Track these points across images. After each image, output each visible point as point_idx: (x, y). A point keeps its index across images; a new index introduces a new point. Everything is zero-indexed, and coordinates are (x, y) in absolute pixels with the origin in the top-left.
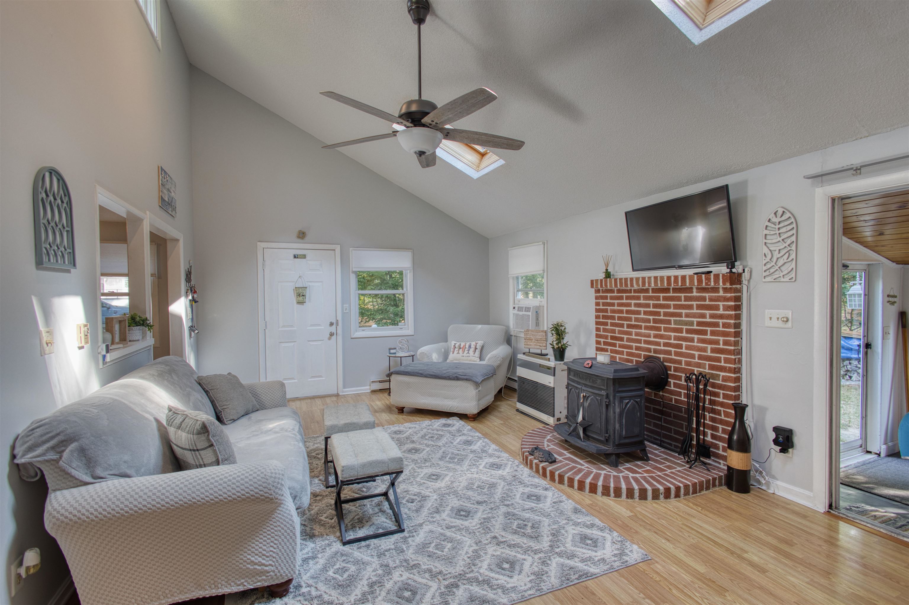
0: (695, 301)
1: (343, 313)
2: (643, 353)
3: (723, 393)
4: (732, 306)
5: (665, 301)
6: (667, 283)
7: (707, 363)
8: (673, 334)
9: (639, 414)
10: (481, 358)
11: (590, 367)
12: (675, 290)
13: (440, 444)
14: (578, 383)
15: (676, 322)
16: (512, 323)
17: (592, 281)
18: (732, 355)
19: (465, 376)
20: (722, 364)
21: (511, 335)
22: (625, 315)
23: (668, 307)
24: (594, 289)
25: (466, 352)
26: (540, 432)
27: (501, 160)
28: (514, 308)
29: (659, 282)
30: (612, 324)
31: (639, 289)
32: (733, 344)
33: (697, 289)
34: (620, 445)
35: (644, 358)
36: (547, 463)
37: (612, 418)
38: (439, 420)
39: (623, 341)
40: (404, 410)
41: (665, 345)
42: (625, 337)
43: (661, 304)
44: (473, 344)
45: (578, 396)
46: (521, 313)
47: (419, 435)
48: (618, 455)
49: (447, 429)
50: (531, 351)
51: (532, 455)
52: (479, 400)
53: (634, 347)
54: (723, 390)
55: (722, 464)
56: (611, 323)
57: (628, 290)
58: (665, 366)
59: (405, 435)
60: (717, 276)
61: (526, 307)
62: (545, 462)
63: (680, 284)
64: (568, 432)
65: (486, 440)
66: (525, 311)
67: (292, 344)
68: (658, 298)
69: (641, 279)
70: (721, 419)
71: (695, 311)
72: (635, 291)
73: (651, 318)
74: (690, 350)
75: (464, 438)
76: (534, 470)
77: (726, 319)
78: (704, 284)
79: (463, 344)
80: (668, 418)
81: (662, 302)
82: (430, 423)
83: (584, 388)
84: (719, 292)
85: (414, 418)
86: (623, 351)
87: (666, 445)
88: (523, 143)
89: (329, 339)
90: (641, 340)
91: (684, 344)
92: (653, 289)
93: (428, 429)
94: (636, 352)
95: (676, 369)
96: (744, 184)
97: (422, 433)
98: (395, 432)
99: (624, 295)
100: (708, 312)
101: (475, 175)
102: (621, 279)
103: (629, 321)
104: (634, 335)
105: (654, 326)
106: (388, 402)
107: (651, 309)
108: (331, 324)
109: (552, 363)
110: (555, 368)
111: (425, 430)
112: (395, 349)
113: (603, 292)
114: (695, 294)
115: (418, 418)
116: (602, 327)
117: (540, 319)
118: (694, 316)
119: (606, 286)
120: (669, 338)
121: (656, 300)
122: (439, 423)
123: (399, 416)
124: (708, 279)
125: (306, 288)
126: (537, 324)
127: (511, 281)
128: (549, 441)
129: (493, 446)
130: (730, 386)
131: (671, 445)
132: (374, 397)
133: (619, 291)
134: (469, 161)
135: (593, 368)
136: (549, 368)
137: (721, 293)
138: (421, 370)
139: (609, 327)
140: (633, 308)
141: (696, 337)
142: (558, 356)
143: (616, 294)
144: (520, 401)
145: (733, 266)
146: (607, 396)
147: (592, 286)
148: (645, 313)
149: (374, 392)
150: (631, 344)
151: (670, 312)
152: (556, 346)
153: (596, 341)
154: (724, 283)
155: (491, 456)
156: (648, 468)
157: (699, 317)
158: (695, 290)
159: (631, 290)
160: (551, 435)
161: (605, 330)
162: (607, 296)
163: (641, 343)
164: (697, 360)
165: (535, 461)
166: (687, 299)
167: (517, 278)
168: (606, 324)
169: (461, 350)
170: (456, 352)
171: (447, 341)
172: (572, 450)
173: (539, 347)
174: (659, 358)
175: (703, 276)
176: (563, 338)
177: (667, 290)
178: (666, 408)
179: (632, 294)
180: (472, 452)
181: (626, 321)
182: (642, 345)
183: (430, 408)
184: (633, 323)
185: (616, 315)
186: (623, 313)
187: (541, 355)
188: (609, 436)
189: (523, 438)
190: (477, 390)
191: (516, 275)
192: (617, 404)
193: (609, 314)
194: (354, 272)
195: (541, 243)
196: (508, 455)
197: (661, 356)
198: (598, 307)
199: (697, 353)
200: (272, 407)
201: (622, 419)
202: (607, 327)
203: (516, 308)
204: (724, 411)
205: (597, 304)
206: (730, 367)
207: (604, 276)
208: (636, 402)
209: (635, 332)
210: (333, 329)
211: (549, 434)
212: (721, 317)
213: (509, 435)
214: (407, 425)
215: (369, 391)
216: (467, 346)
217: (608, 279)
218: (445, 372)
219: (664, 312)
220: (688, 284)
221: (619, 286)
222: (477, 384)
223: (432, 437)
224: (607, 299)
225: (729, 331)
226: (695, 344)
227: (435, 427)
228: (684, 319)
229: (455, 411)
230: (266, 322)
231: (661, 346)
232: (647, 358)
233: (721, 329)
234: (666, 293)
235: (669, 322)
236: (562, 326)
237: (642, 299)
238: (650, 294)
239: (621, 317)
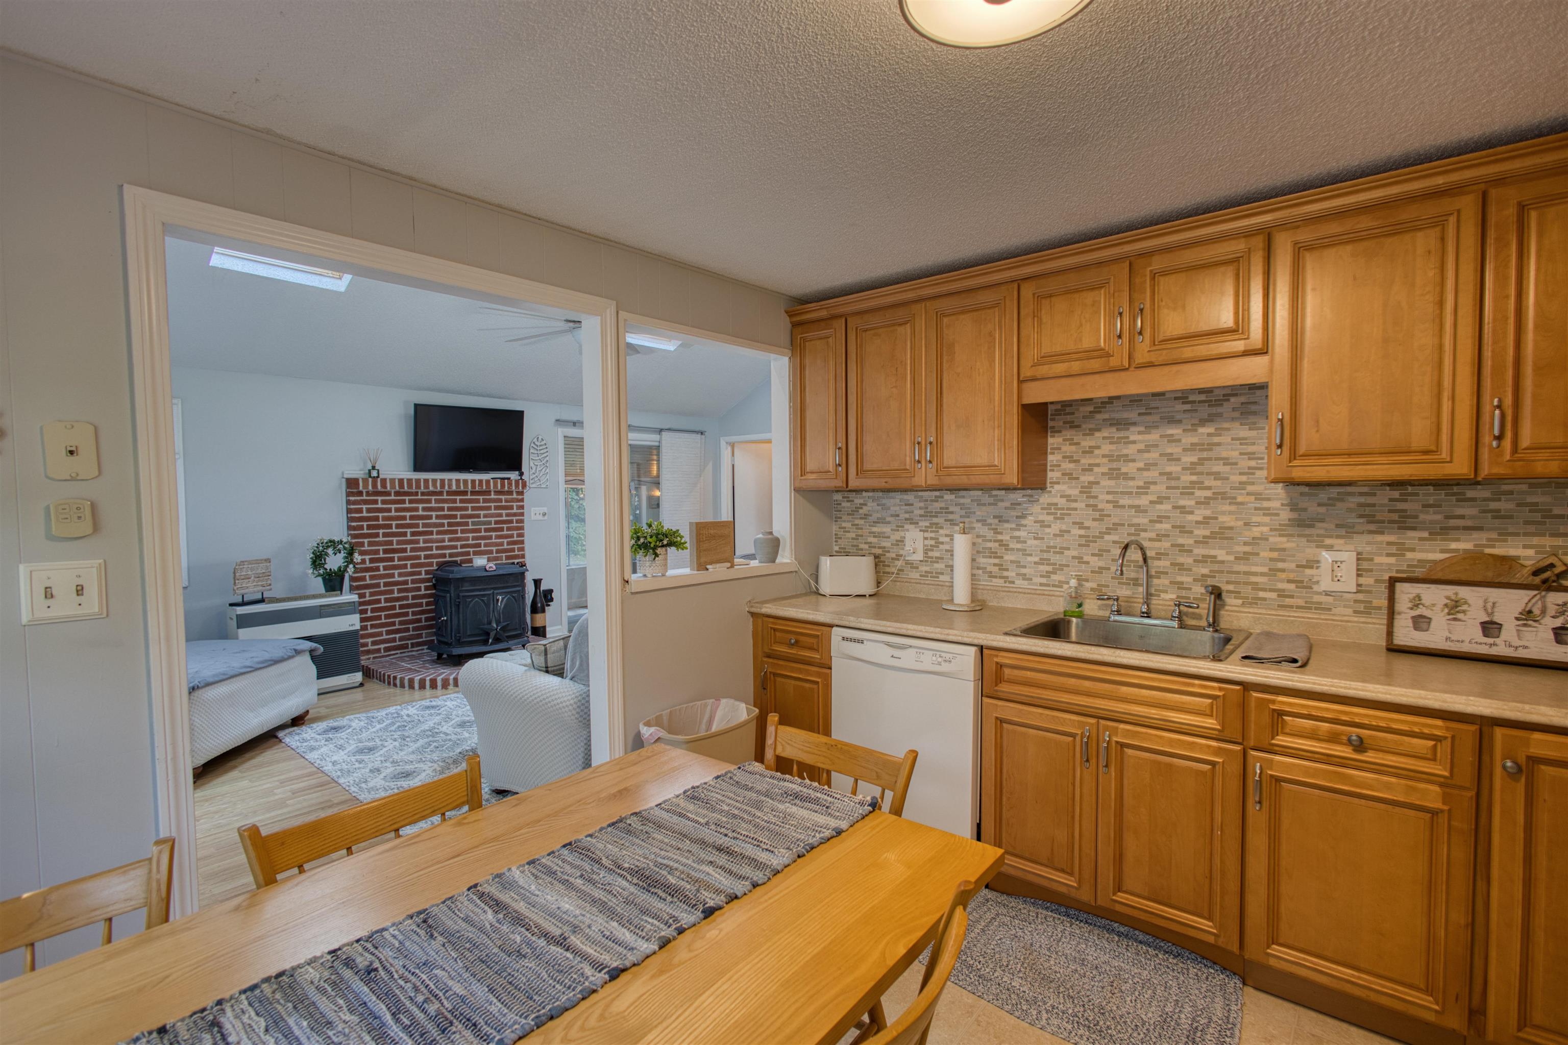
0: (493, 503)
2: (435, 561)
4: (522, 505)
5: (462, 503)
7: (504, 555)
8: (471, 535)
12: (473, 493)
15: (474, 524)
17: (348, 481)
20: (516, 553)
23: (466, 509)
24: (346, 491)
29: (462, 485)
33: (495, 492)
39: (406, 552)
41: (462, 547)
42: (409, 547)
43: (457, 507)
53: (422, 557)
57: (411, 493)
60: (510, 482)
63: (477, 487)
68: (455, 501)
71: (493, 511)
72: (422, 494)
73: (446, 521)
74: (489, 547)
77: (516, 517)
78: (500, 488)
81: (458, 505)
84: (512, 495)
90: (432, 546)
91: (483, 542)
92: (447, 492)
94: (425, 561)
99: (406, 498)
100: (504, 512)
103: (415, 528)
104: (421, 543)
105: (449, 530)
107: (446, 513)
114: (493, 496)
118: (492, 516)
119: (374, 486)
120: (467, 539)
121: (452, 503)
124: (504, 484)
133: (398, 494)
137: (515, 496)
140: (421, 513)
141: (494, 534)
143: (393, 497)
148: (438, 517)
150: (418, 553)
151: (468, 514)
154: (517, 488)
157: (497, 517)
159: (416, 493)
162: (375, 501)
163: (432, 550)
166: (485, 501)
175: (500, 481)
177: (465, 493)
179: (419, 497)
181: (410, 528)
182: (434, 552)
186: (406, 520)
197: (458, 559)
199: (494, 549)
209: (423, 539)
217: (379, 479)
219: (460, 514)
220: (485, 488)
221: (397, 488)
226: (493, 541)
228: (482, 519)
231: (457, 549)
232: (439, 566)
233: (512, 525)
234: (463, 496)
235: (467, 524)
237: (433, 502)
238: (445, 497)
239: (402, 524)
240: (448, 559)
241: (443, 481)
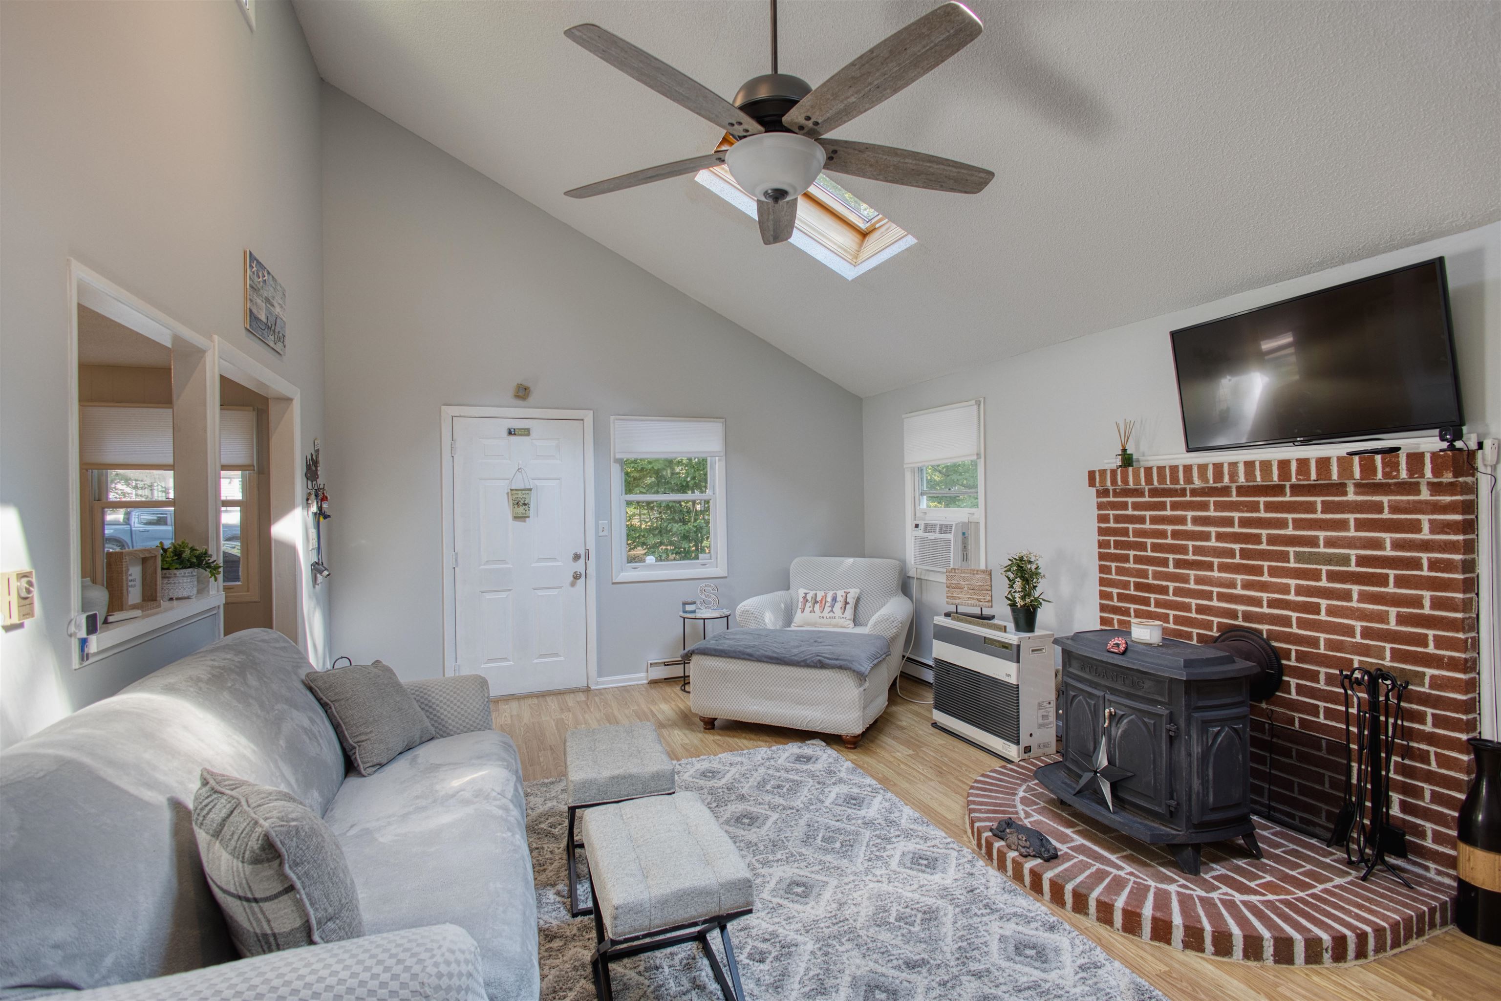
0: (1352, 512)
1: (598, 537)
2: (1216, 620)
3: (1433, 715)
4: (1456, 522)
5: (1272, 512)
6: (1279, 476)
7: (1388, 646)
8: (1293, 582)
9: (1240, 757)
10: (856, 621)
11: (1124, 653)
12: (1297, 489)
13: (798, 803)
14: (1095, 685)
15: (1300, 558)
16: (911, 554)
17: (1091, 475)
18: (1457, 631)
19: (837, 659)
20: (1430, 650)
21: (909, 577)
22: (1169, 541)
23: (1281, 525)
24: (1094, 489)
25: (827, 609)
26: (1000, 780)
27: (910, 236)
28: (917, 526)
29: (1258, 473)
30: (1138, 560)
31: (1203, 488)
32: (1461, 608)
33: (1357, 485)
34: (1202, 826)
35: (1218, 631)
36: (1039, 861)
37: (1184, 765)
38: (787, 747)
39: (1167, 594)
40: (716, 723)
41: (1274, 604)
42: (1172, 585)
43: (1260, 519)
44: (840, 594)
45: (1096, 713)
46: (931, 536)
47: (753, 782)
48: (1197, 848)
49: (805, 767)
50: (961, 609)
51: (1002, 839)
52: (865, 708)
53: (1194, 607)
54: (1434, 707)
55: (1433, 872)
56: (1135, 556)
57: (1176, 490)
58: (1273, 649)
59: (724, 781)
60: (1416, 459)
61: (941, 526)
62: (1034, 856)
63: (1313, 476)
64: (1075, 789)
65: (889, 795)
66: (940, 532)
67: (504, 595)
68: (1254, 507)
69: (1211, 468)
70: (1430, 771)
71: (1352, 533)
72: (1194, 492)
73: (1237, 547)
74: (1341, 617)
75: (844, 789)
76: (1010, 872)
77: (1440, 552)
78: (1380, 475)
79: (820, 595)
80: (1283, 759)
81: (1263, 514)
82: (769, 752)
83: (1108, 696)
84: (1418, 492)
85: (737, 740)
86: (1168, 615)
87: (1278, 815)
88: (991, 174)
89: (573, 584)
90: (1212, 592)
91: (1324, 603)
92: (1240, 488)
93: (768, 768)
94: (1199, 616)
95: (1301, 656)
96: (1476, 257)
97: (757, 776)
98: (704, 774)
99: (1168, 500)
100: (1387, 537)
101: (849, 272)
102: (1161, 469)
103: (1181, 553)
104: (1192, 581)
105: (1243, 565)
106: (682, 706)
107: (1236, 529)
108: (577, 557)
109: (1012, 637)
110: (1019, 646)
111: (762, 770)
112: (694, 603)
113: (1116, 494)
114: (1351, 496)
115: (745, 742)
116: (1113, 565)
117: (971, 547)
118: (1351, 543)
119: (1125, 481)
120: (1284, 590)
121: (1247, 511)
122: (787, 754)
123: (707, 736)
124: (1392, 466)
125: (530, 490)
126: (965, 557)
127: (908, 476)
128: (1024, 800)
129: (908, 811)
130: (1455, 699)
131: (1292, 816)
132: (654, 693)
133: (1154, 492)
134: (839, 247)
135: (1129, 654)
136: (1006, 646)
137: (1425, 495)
138: (750, 647)
139: (1131, 565)
140: (1190, 527)
141: (1355, 589)
142: (1022, 622)
143: (1147, 499)
144: (940, 706)
145: (1459, 436)
146: (1172, 718)
147: (1092, 483)
148: (1220, 537)
149: (654, 683)
150: (1187, 600)
151: (1285, 536)
152: (1020, 603)
153: (1101, 591)
154: (1436, 472)
155: (908, 835)
156: (1269, 878)
157: (1364, 547)
158: (1351, 489)
159: (1184, 490)
160: (1024, 787)
161: (1120, 571)
162: (1126, 503)
163: (1211, 599)
164: (1358, 639)
165: (1012, 854)
166: (1330, 508)
167: (920, 470)
168: (1126, 559)
169: (817, 606)
170: (808, 609)
171: (788, 589)
172: (1082, 826)
173: (977, 602)
174: (1260, 632)
175: (1378, 458)
176: (1035, 587)
177: (1278, 490)
178: (1279, 737)
179: (1188, 498)
180: (868, 824)
181: (1173, 552)
182: (1215, 603)
183: (767, 721)
184: (1190, 557)
185: (1149, 541)
186: (1166, 538)
187: (982, 617)
188: (1178, 804)
189: (969, 795)
190: (862, 689)
191: (920, 465)
192: (1194, 736)
193: (1132, 539)
194: (617, 461)
195: (973, 402)
196: (944, 835)
197: (1264, 627)
198: (1103, 525)
199: (1358, 625)
200: (462, 732)
201: (1207, 769)
202: (1127, 565)
203: (922, 527)
204: (1436, 753)
205: (1103, 519)
206: (1451, 658)
207: (1119, 463)
208: (1235, 730)
209: (1195, 575)
210: (579, 566)
211: (1020, 785)
212: (1426, 546)
213: (932, 783)
214: (726, 756)
215: (645, 682)
216: (829, 599)
217: (1130, 469)
218: (795, 651)
219: (1268, 535)
220: (1335, 476)
221: (1156, 483)
222: (861, 677)
223: (779, 787)
224: (1127, 509)
225: (1449, 579)
226: (1354, 604)
227: (779, 762)
228: (1322, 550)
229: (817, 729)
230: (457, 554)
231: (1262, 607)
232: (1228, 632)
233: (1425, 573)
234: (1274, 496)
235: (1283, 557)
236: (1030, 562)
237: (1212, 507)
238: (1234, 498)
239: (1160, 545)
240: (1240, 622)
241: (1218, 467)
